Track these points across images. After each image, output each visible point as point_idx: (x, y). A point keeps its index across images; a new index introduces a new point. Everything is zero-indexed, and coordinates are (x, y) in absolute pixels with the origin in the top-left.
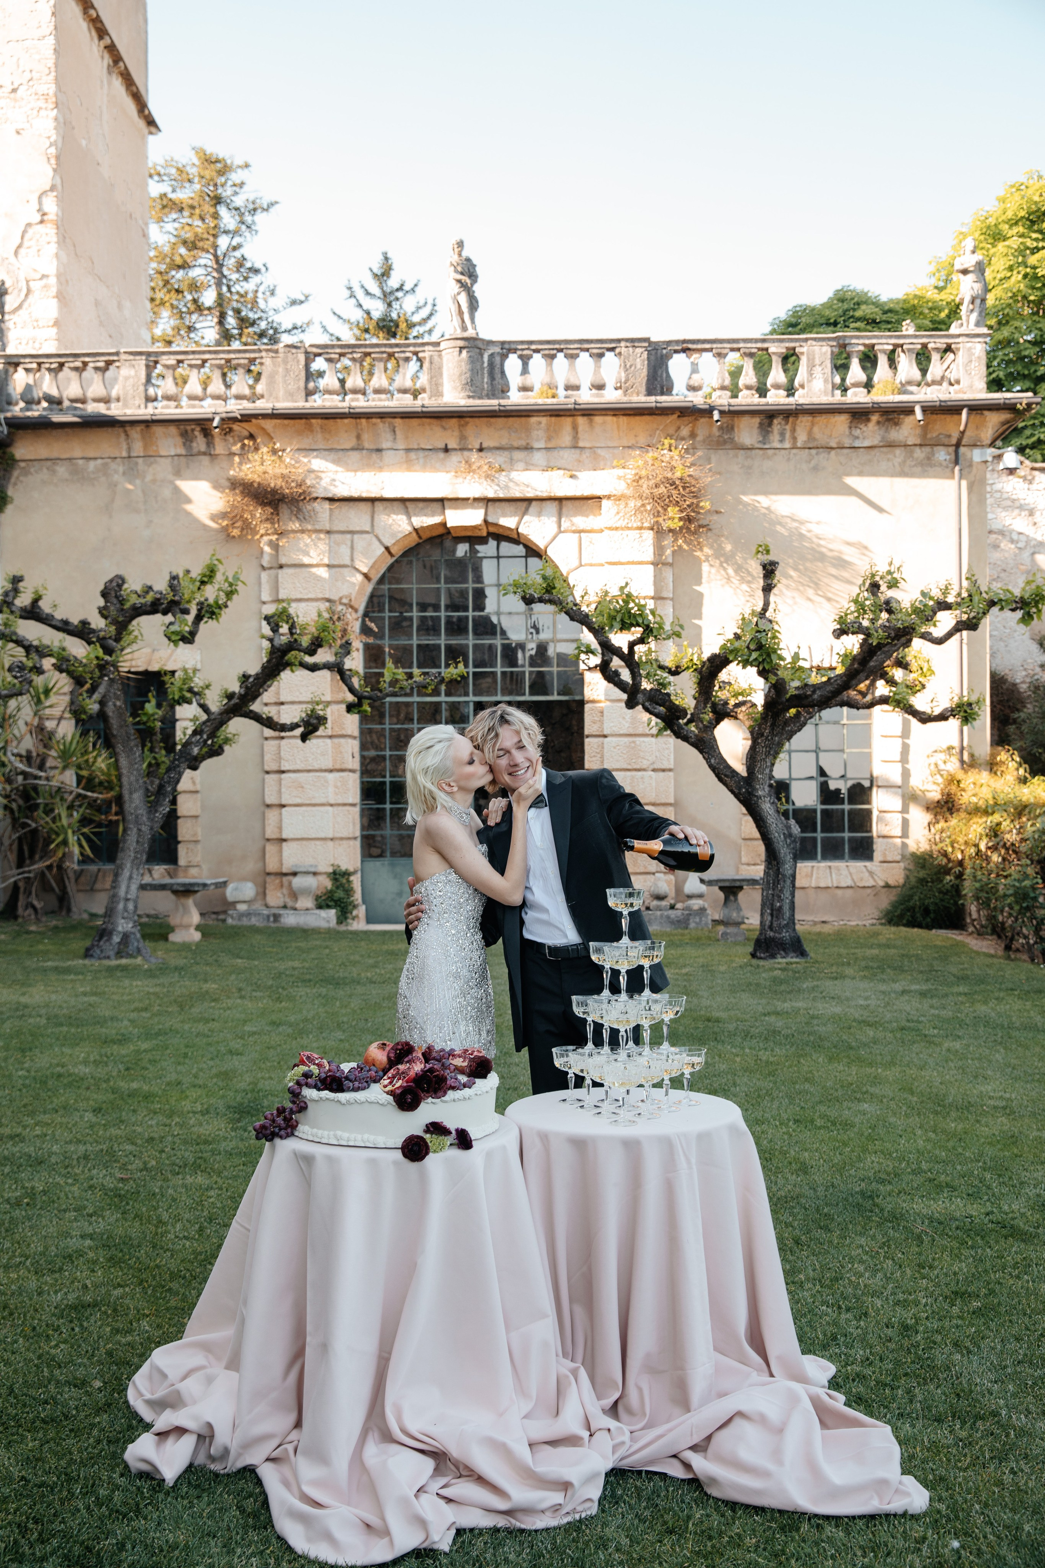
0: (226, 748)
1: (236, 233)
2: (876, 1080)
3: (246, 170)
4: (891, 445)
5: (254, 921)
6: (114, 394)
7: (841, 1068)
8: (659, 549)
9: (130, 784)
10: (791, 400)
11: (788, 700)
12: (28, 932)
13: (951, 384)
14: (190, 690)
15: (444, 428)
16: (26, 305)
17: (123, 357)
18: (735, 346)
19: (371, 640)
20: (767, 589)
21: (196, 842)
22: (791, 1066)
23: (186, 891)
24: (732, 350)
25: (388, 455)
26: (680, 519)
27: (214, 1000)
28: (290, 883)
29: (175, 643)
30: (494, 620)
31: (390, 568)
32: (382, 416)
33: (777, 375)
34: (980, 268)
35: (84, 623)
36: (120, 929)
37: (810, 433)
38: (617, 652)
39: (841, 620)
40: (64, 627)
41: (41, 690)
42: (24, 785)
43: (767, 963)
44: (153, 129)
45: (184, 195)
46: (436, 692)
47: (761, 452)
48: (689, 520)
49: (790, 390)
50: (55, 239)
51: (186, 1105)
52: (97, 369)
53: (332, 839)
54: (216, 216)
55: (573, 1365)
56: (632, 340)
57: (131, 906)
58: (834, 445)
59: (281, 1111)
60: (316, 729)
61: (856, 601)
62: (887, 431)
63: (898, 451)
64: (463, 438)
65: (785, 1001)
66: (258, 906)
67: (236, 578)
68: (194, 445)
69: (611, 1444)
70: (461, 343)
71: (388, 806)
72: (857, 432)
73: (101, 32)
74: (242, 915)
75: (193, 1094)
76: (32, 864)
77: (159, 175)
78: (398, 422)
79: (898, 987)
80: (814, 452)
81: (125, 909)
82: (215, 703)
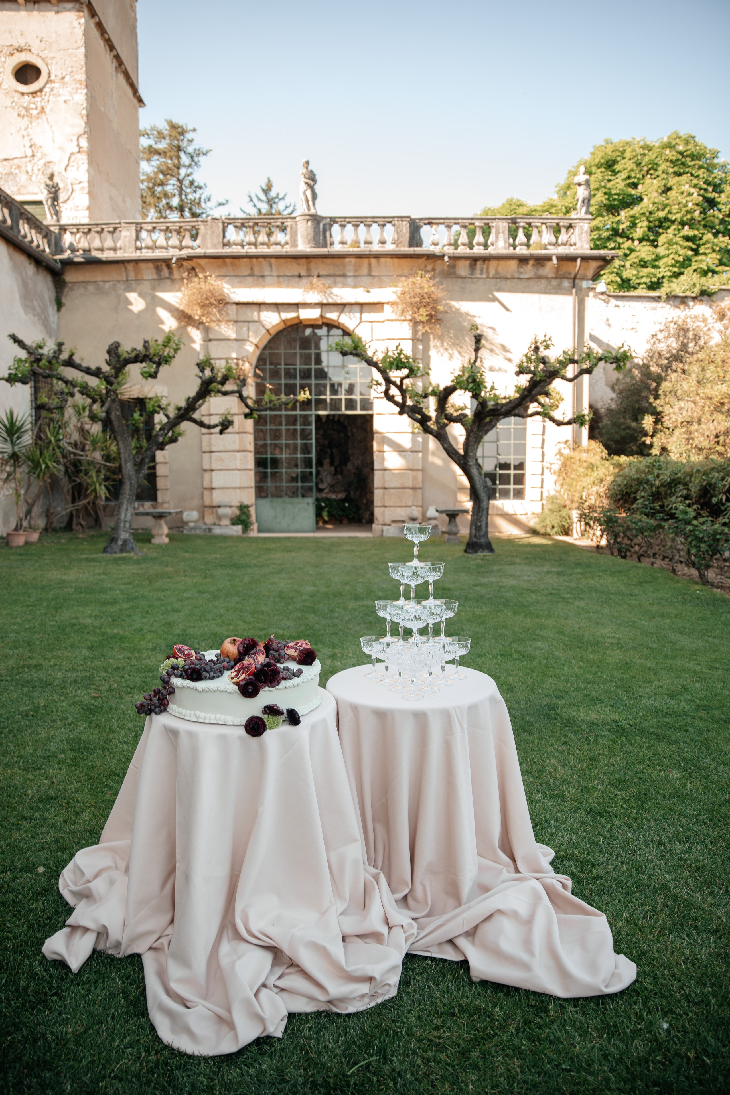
0: (180, 438)
1: (190, 166)
2: (542, 627)
3: (194, 133)
4: (539, 278)
5: (198, 532)
6: (119, 245)
7: (521, 619)
8: (415, 332)
9: (125, 458)
10: (486, 251)
11: (488, 412)
12: (77, 538)
13: (571, 245)
14: (159, 406)
15: (298, 264)
16: (71, 198)
17: (123, 225)
18: (457, 221)
19: (259, 381)
20: (477, 350)
21: (167, 490)
22: (493, 618)
23: (160, 516)
24: (455, 224)
25: (268, 280)
26: (427, 315)
27: (170, 578)
28: (217, 512)
29: (146, 378)
30: (326, 370)
31: (270, 342)
32: (265, 257)
33: (479, 238)
34: (587, 183)
35: (99, 369)
36: (122, 537)
37: (496, 270)
38: (394, 384)
39: (520, 366)
40: (88, 371)
41: (81, 407)
42: (74, 459)
43: (473, 556)
44: (142, 104)
45: (162, 145)
46: (294, 408)
47: (470, 280)
48: (431, 316)
49: (486, 246)
50: (86, 161)
51: (143, 644)
52: (109, 232)
53: (239, 488)
54: (178, 157)
55: (374, 871)
56: (401, 217)
57: (128, 525)
58: (509, 276)
59: (157, 692)
60: (227, 428)
61: (526, 356)
62: (537, 269)
63: (543, 281)
64: (309, 270)
65: (484, 578)
66: (200, 524)
67: (179, 341)
68: (162, 273)
69: (403, 936)
70: (308, 217)
71: (269, 470)
72: (522, 270)
73: (112, 47)
74: (191, 529)
75: (148, 637)
76: (80, 501)
77: (148, 134)
78: (273, 260)
79: (544, 569)
80: (498, 280)
81: (125, 526)
82: (172, 413)
